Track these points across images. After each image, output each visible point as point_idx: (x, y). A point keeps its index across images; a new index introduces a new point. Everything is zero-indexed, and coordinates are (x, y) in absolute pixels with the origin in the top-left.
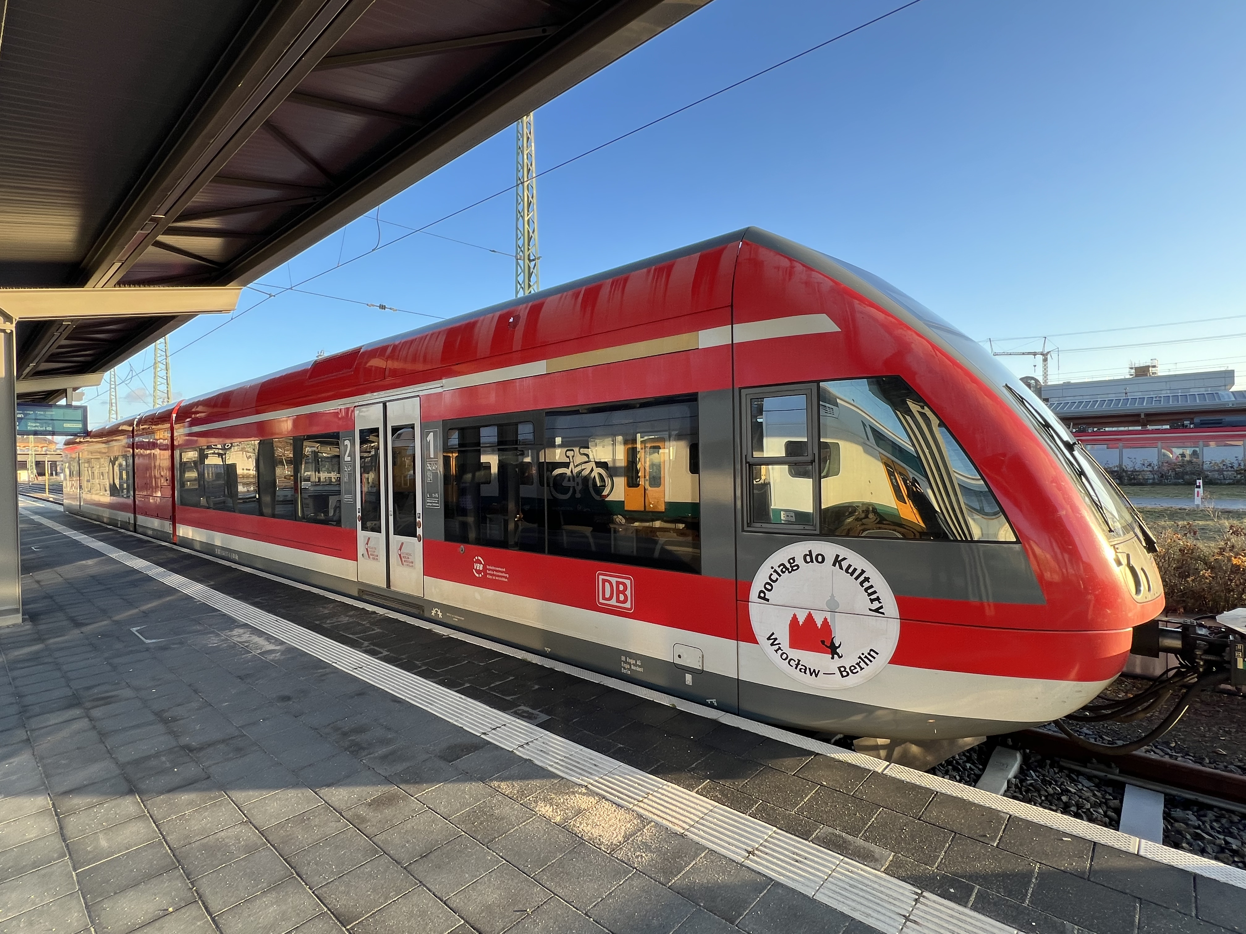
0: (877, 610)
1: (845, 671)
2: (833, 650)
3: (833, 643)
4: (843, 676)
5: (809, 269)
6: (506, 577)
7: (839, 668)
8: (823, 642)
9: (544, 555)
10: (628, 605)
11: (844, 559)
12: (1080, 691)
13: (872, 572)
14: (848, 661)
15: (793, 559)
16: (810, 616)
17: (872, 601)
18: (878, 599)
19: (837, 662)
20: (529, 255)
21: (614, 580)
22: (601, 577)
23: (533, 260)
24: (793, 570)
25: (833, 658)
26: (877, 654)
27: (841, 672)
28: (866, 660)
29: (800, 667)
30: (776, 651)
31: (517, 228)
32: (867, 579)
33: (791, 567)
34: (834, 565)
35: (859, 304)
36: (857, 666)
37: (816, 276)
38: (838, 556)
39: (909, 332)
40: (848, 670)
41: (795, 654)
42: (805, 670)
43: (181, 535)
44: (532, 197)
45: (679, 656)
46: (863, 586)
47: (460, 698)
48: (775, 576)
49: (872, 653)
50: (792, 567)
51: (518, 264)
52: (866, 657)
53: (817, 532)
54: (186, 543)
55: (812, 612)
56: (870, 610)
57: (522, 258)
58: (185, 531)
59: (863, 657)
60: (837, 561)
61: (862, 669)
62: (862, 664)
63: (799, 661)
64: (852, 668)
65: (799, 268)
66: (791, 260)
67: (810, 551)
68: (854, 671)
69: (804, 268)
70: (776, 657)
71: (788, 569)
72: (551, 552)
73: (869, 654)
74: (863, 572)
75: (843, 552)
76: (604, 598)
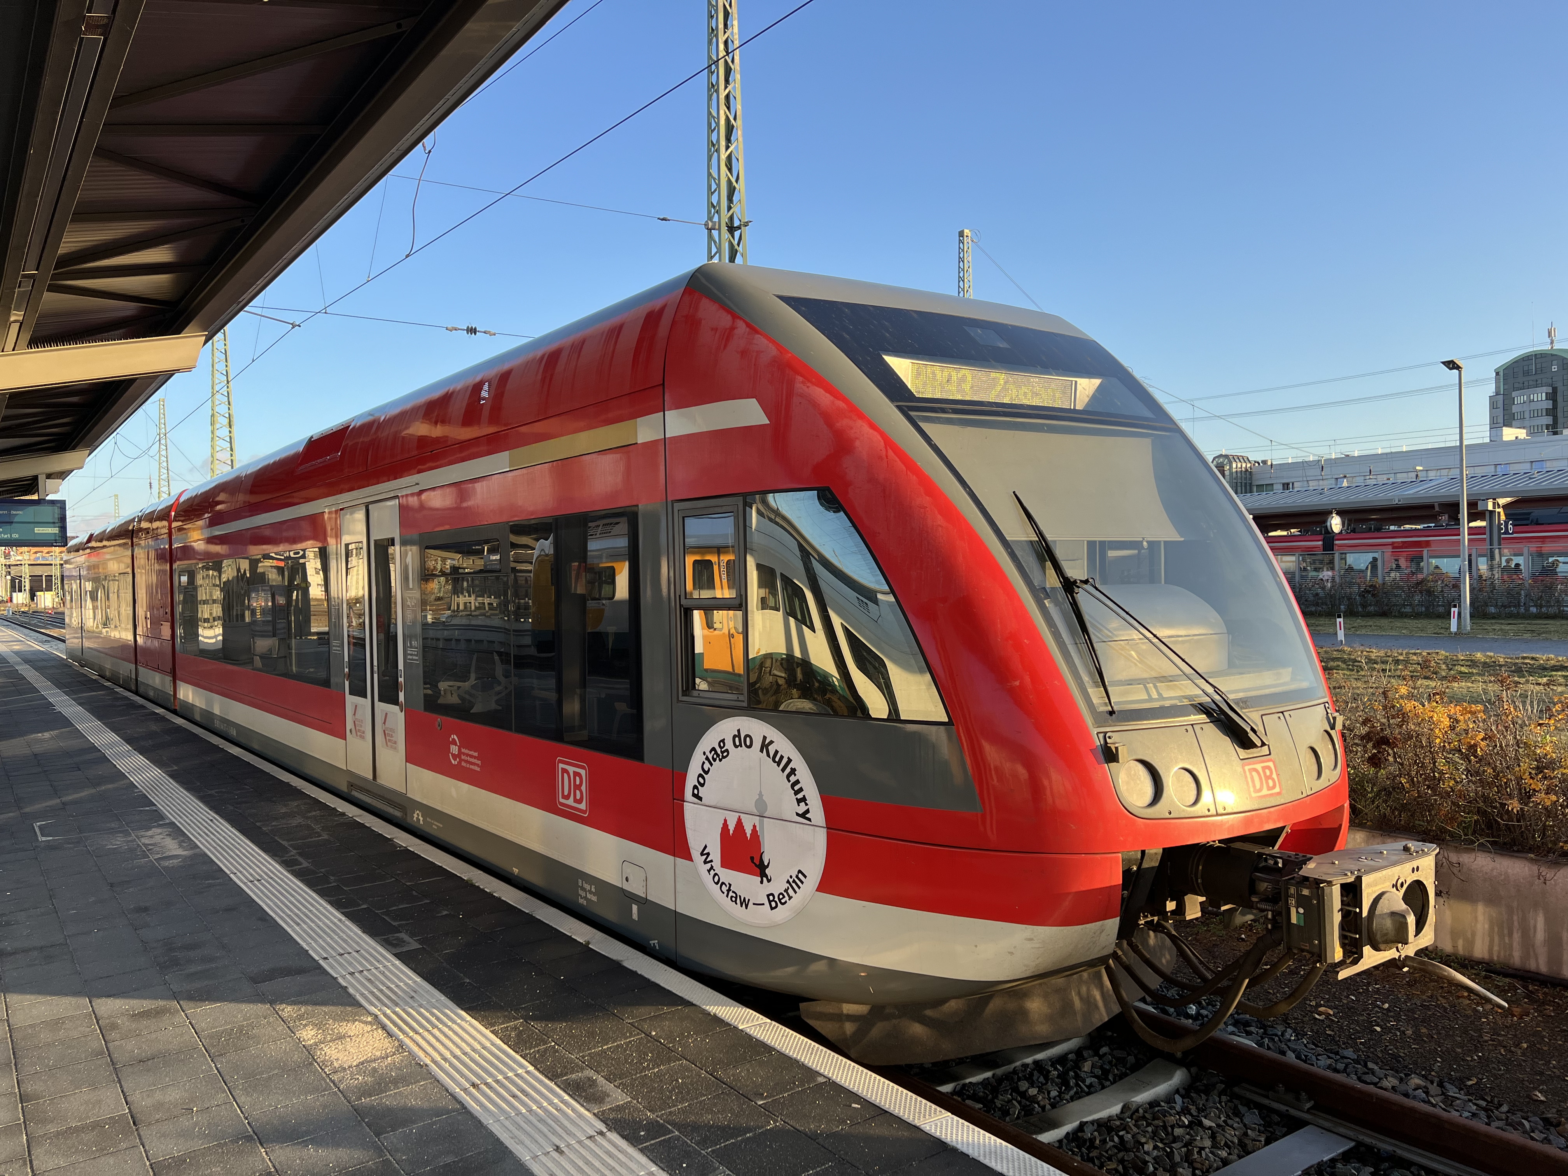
0: (803, 815)
1: (773, 900)
2: (760, 869)
3: (762, 861)
4: (772, 908)
5: (753, 329)
6: (477, 765)
7: (768, 896)
8: (752, 858)
9: (510, 733)
10: (583, 806)
11: (771, 742)
12: (1031, 939)
13: (799, 763)
14: (777, 886)
15: (723, 741)
16: (739, 823)
17: (799, 801)
18: (804, 799)
19: (768, 888)
20: (731, 218)
21: (571, 769)
22: (561, 766)
23: (739, 228)
24: (724, 757)
25: (762, 882)
26: (805, 877)
27: (770, 902)
28: (794, 885)
29: (731, 894)
30: (709, 871)
31: (709, 174)
32: (793, 771)
33: (719, 754)
34: (762, 751)
35: (802, 382)
36: (785, 894)
37: (760, 341)
38: (765, 738)
39: (860, 423)
40: (776, 899)
41: (727, 875)
42: (736, 898)
43: (182, 698)
44: (735, 119)
45: (627, 879)
46: (789, 781)
47: (340, 920)
48: (707, 766)
49: (800, 876)
50: (722, 752)
51: (710, 236)
52: (794, 881)
53: (745, 704)
54: (185, 711)
55: (742, 816)
56: (798, 814)
57: (717, 227)
58: (187, 693)
59: (791, 880)
60: (765, 746)
61: (790, 898)
62: (791, 891)
63: (730, 885)
64: (781, 897)
65: (741, 328)
66: (735, 316)
67: (739, 731)
68: (783, 901)
69: (748, 329)
70: (708, 879)
71: (718, 755)
72: (519, 730)
73: (797, 877)
74: (790, 760)
75: (772, 733)
76: (564, 797)
